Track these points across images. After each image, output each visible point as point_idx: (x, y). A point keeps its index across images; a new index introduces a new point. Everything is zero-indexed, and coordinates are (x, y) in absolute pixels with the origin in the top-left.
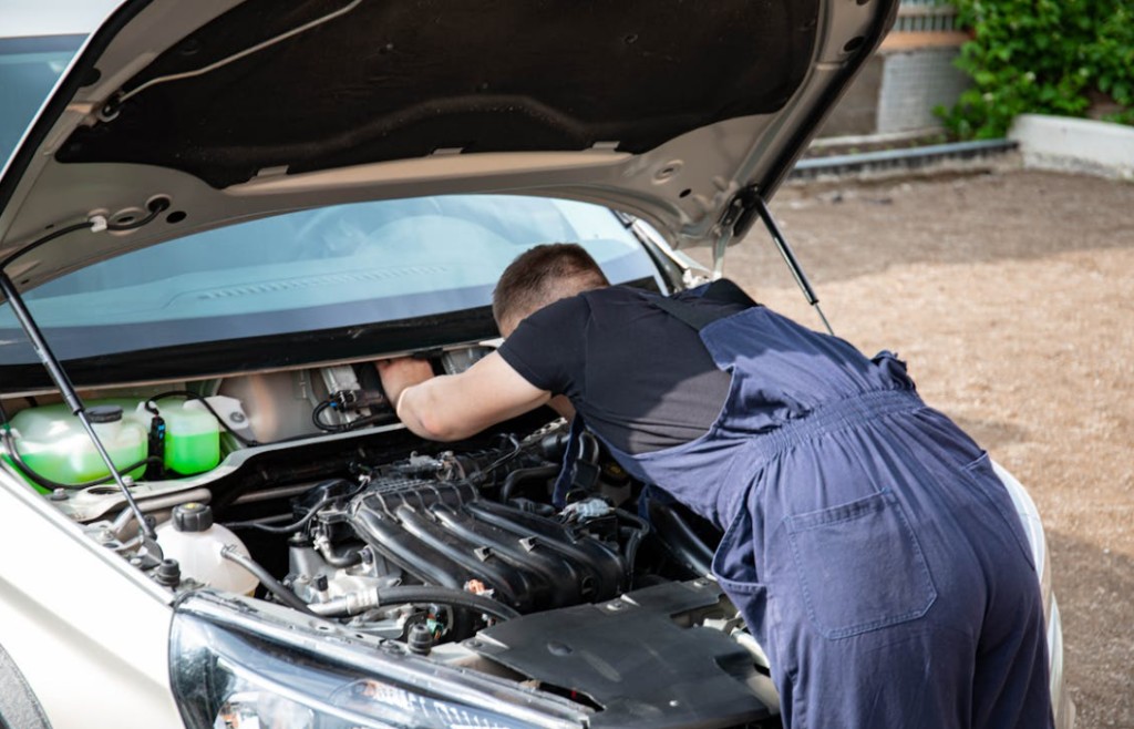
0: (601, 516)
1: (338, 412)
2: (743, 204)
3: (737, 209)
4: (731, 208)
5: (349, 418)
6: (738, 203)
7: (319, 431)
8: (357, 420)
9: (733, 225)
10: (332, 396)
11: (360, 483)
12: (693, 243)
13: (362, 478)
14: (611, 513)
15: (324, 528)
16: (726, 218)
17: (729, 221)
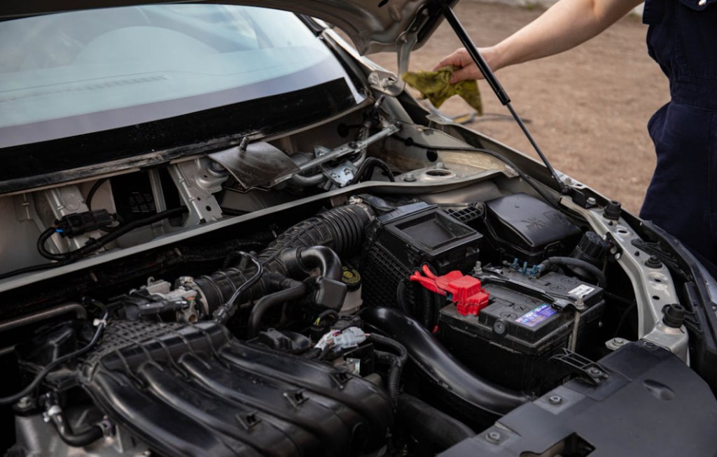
0: (360, 345)
1: (67, 238)
2: (430, 13)
3: (424, 16)
4: (418, 16)
5: (78, 244)
6: (425, 12)
7: (46, 261)
8: (88, 244)
9: (417, 33)
10: (57, 222)
11: (96, 328)
12: (378, 49)
13: (96, 322)
14: (368, 340)
15: (55, 395)
16: (413, 26)
17: (415, 29)
